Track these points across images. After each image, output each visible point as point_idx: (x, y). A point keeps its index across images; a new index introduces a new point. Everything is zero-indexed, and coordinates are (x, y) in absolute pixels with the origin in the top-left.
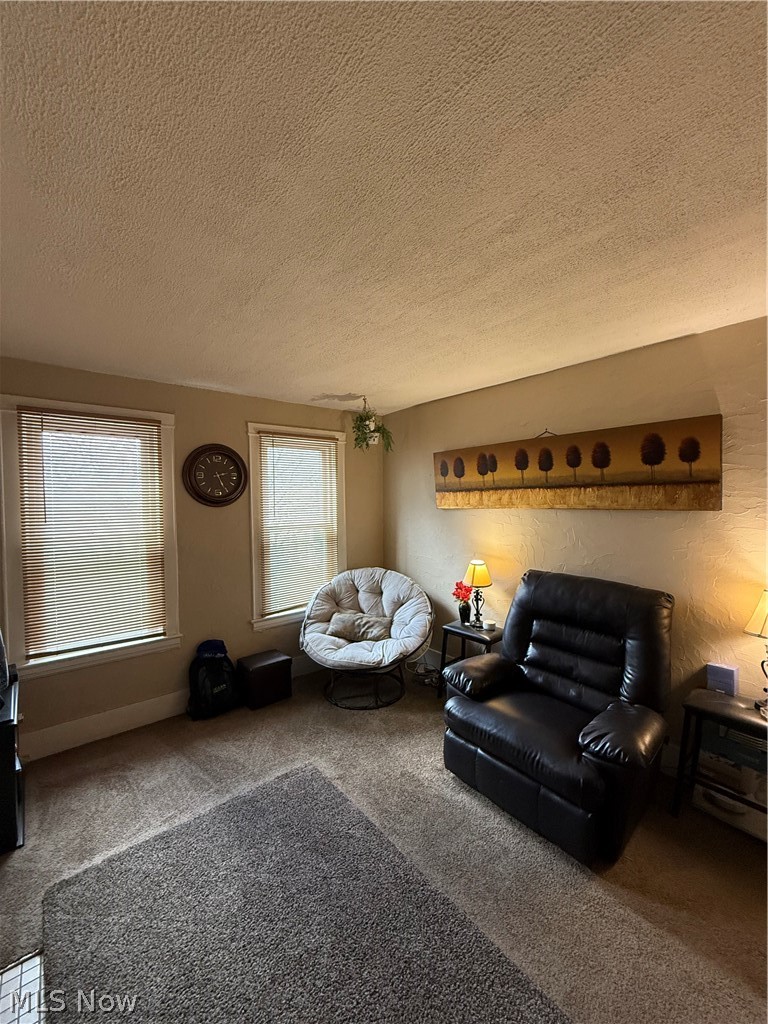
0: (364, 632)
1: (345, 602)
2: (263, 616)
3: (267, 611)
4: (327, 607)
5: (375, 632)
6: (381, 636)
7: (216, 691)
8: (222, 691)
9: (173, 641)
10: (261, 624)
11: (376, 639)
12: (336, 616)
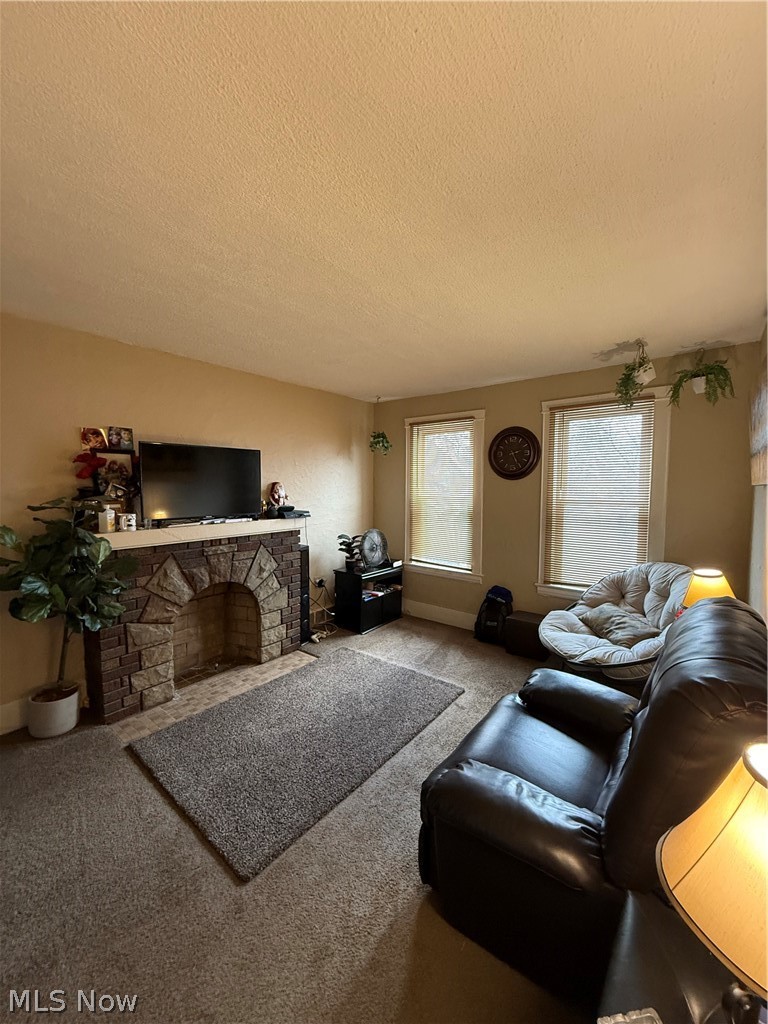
0: (611, 631)
1: (630, 597)
2: (547, 582)
3: (552, 580)
4: (604, 594)
5: (620, 635)
6: (620, 640)
7: (489, 623)
8: (492, 627)
9: (475, 578)
10: (542, 589)
11: (615, 642)
12: (605, 606)
